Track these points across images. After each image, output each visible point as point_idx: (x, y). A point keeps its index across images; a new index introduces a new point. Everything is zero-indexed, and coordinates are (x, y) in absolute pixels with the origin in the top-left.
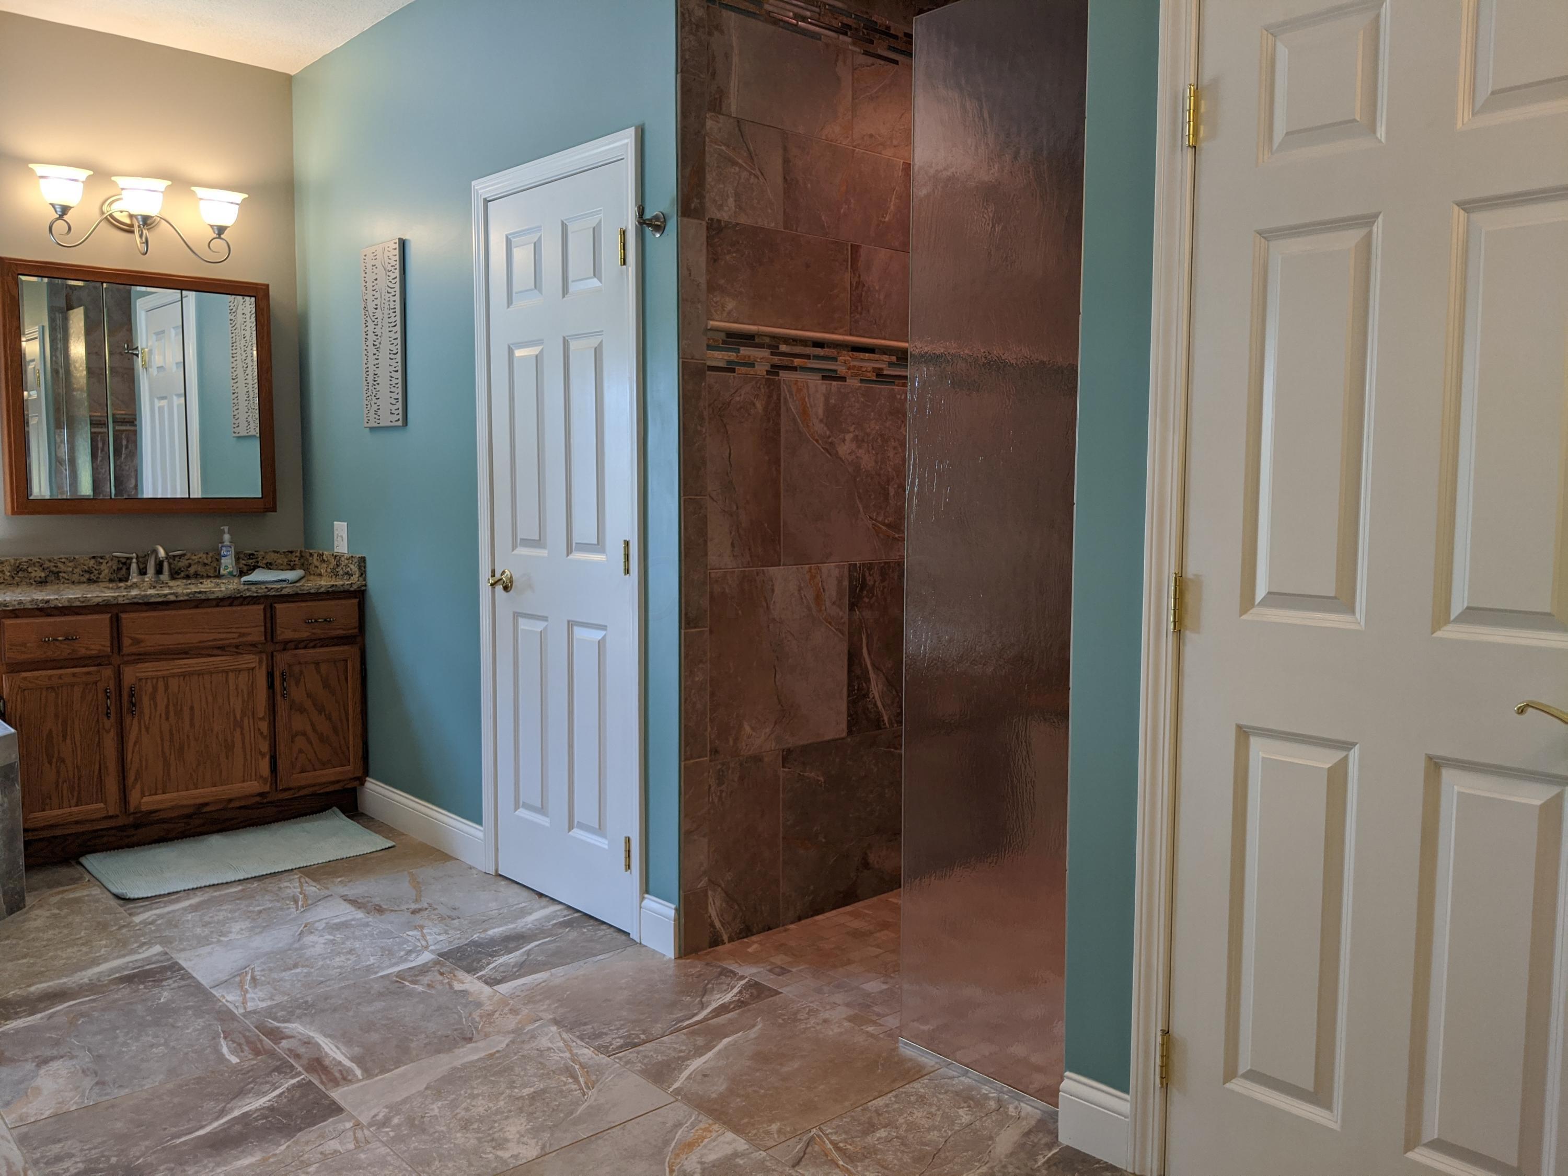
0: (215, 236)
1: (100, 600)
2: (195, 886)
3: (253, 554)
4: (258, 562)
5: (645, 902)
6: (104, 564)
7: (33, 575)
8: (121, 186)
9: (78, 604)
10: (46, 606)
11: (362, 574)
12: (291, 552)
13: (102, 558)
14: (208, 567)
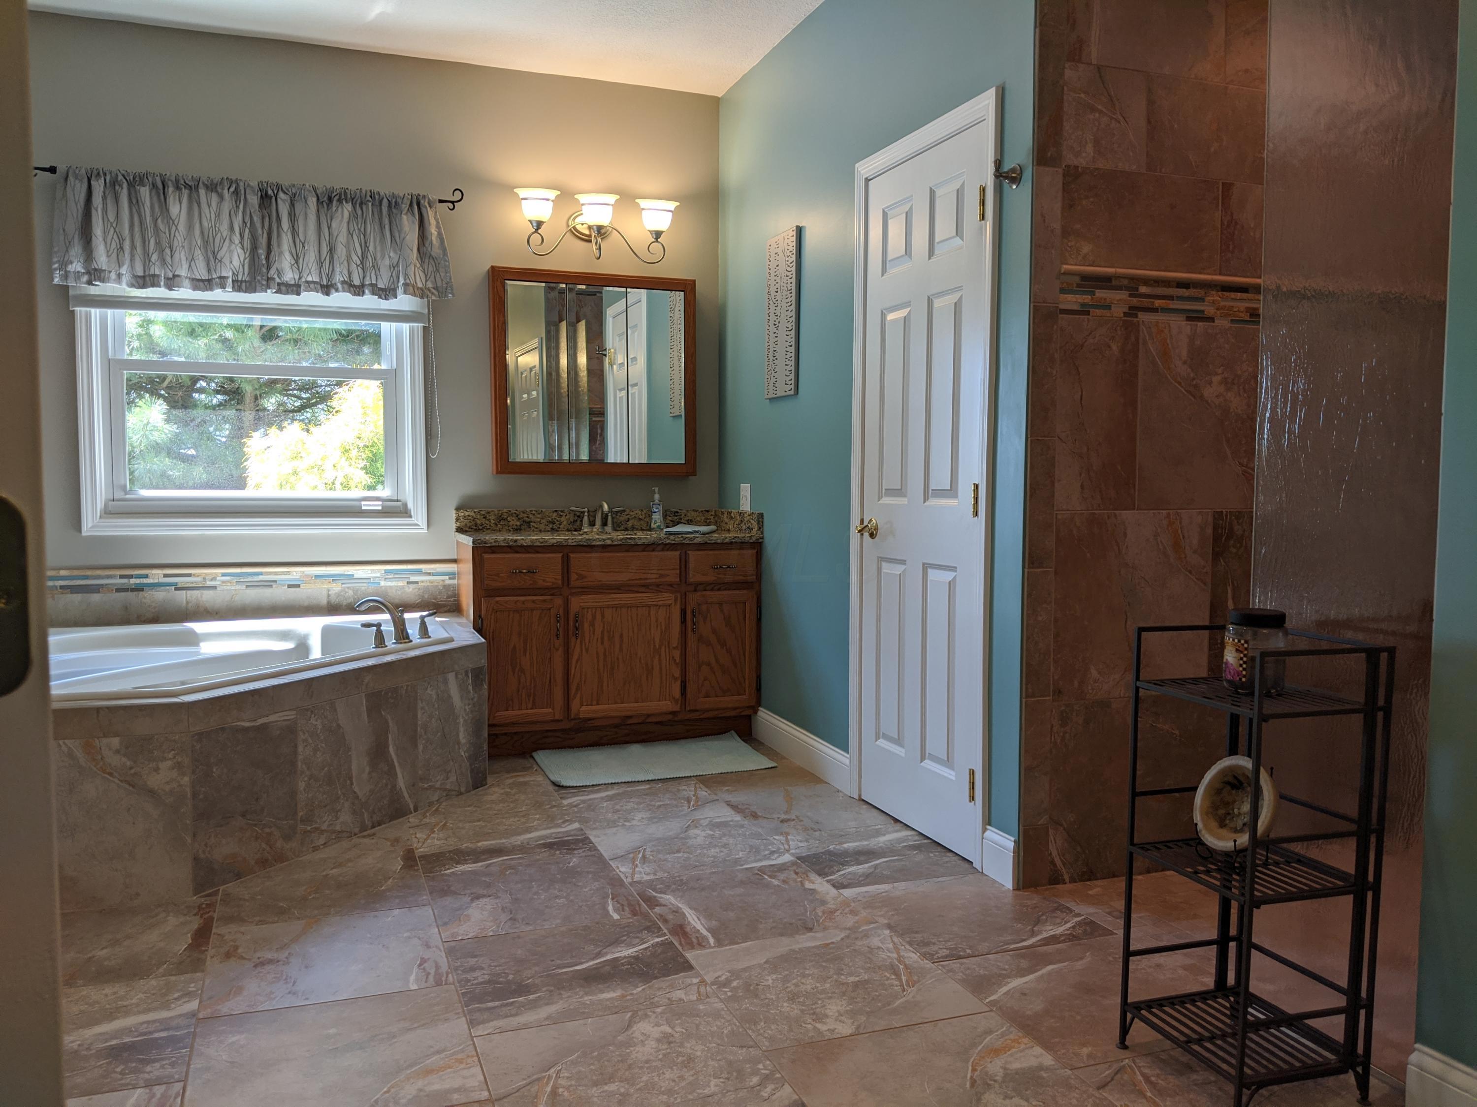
0: (653, 240)
1: (555, 541)
2: (613, 782)
3: (677, 512)
4: (681, 519)
5: (987, 834)
6: (564, 517)
7: (511, 523)
8: (583, 203)
9: (538, 544)
10: (514, 544)
11: (760, 528)
12: (708, 511)
13: (562, 511)
14: (642, 522)
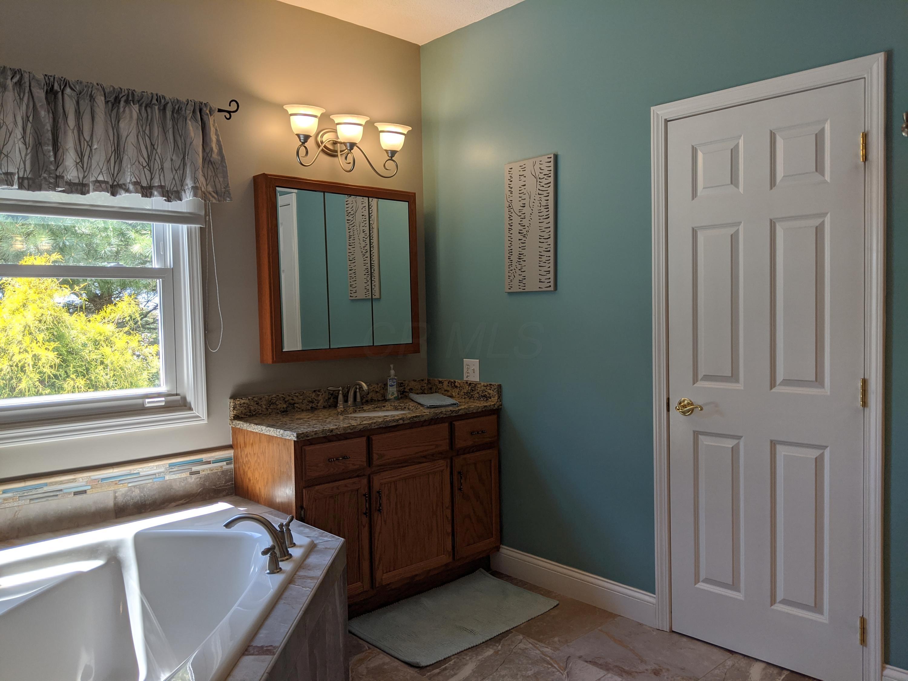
0: (388, 158)
5: (886, 672)
8: (336, 122)
9: (349, 431)
10: (331, 434)
11: (499, 397)
12: (423, 380)
